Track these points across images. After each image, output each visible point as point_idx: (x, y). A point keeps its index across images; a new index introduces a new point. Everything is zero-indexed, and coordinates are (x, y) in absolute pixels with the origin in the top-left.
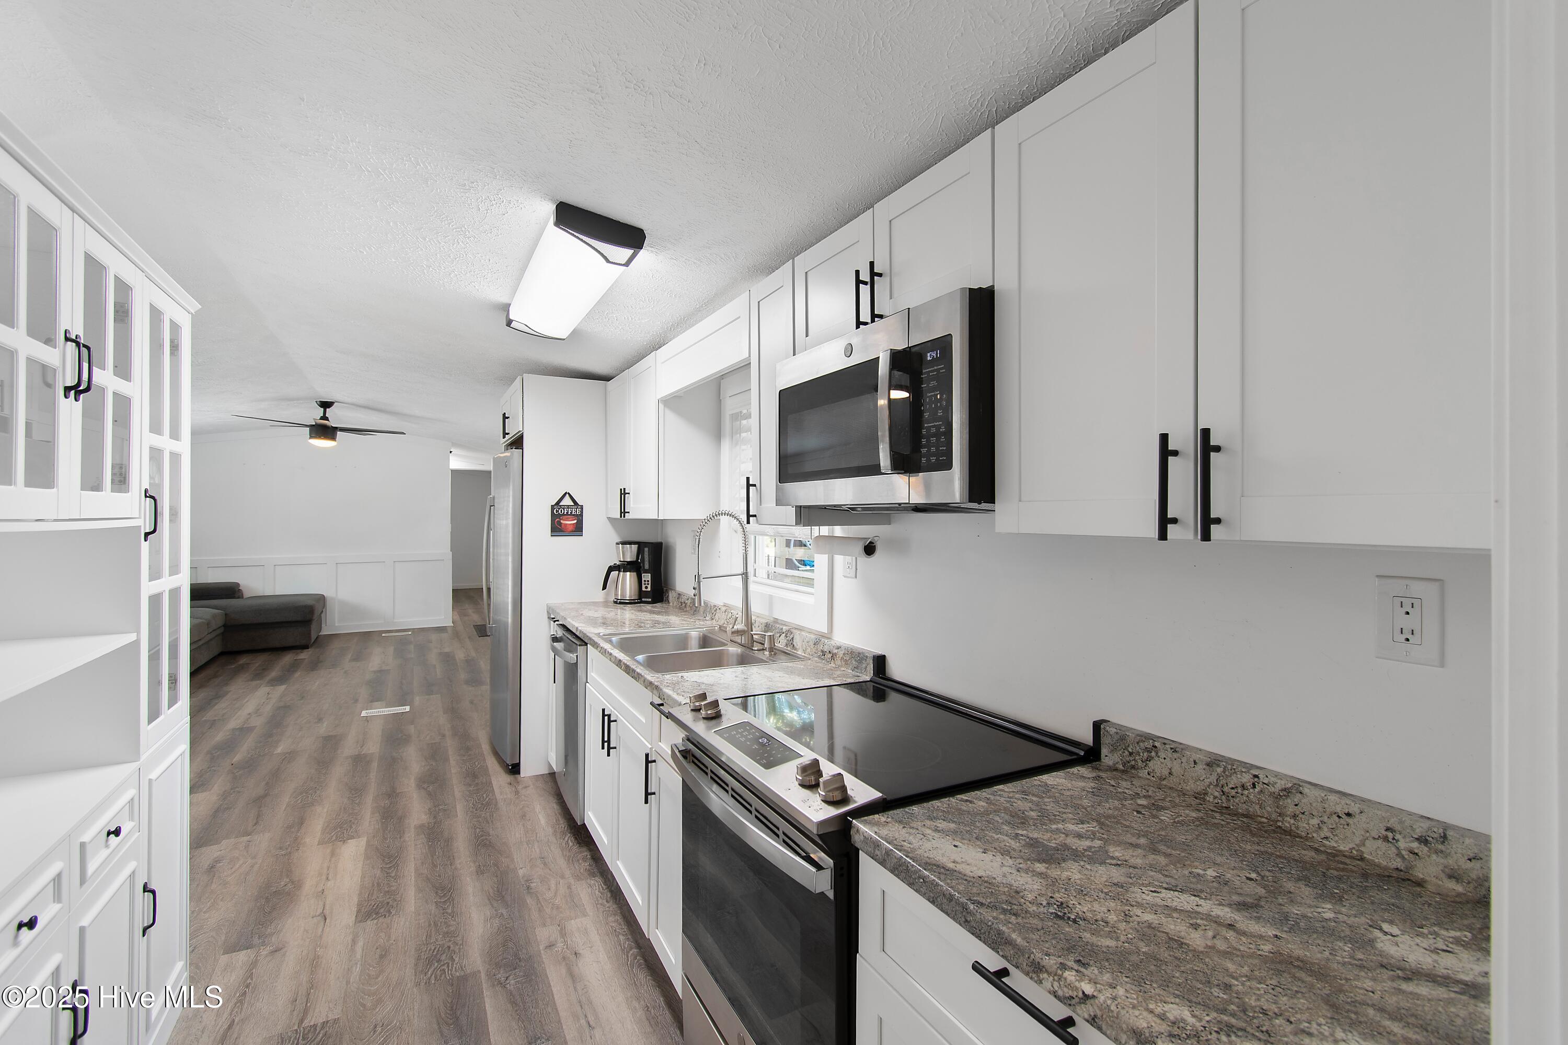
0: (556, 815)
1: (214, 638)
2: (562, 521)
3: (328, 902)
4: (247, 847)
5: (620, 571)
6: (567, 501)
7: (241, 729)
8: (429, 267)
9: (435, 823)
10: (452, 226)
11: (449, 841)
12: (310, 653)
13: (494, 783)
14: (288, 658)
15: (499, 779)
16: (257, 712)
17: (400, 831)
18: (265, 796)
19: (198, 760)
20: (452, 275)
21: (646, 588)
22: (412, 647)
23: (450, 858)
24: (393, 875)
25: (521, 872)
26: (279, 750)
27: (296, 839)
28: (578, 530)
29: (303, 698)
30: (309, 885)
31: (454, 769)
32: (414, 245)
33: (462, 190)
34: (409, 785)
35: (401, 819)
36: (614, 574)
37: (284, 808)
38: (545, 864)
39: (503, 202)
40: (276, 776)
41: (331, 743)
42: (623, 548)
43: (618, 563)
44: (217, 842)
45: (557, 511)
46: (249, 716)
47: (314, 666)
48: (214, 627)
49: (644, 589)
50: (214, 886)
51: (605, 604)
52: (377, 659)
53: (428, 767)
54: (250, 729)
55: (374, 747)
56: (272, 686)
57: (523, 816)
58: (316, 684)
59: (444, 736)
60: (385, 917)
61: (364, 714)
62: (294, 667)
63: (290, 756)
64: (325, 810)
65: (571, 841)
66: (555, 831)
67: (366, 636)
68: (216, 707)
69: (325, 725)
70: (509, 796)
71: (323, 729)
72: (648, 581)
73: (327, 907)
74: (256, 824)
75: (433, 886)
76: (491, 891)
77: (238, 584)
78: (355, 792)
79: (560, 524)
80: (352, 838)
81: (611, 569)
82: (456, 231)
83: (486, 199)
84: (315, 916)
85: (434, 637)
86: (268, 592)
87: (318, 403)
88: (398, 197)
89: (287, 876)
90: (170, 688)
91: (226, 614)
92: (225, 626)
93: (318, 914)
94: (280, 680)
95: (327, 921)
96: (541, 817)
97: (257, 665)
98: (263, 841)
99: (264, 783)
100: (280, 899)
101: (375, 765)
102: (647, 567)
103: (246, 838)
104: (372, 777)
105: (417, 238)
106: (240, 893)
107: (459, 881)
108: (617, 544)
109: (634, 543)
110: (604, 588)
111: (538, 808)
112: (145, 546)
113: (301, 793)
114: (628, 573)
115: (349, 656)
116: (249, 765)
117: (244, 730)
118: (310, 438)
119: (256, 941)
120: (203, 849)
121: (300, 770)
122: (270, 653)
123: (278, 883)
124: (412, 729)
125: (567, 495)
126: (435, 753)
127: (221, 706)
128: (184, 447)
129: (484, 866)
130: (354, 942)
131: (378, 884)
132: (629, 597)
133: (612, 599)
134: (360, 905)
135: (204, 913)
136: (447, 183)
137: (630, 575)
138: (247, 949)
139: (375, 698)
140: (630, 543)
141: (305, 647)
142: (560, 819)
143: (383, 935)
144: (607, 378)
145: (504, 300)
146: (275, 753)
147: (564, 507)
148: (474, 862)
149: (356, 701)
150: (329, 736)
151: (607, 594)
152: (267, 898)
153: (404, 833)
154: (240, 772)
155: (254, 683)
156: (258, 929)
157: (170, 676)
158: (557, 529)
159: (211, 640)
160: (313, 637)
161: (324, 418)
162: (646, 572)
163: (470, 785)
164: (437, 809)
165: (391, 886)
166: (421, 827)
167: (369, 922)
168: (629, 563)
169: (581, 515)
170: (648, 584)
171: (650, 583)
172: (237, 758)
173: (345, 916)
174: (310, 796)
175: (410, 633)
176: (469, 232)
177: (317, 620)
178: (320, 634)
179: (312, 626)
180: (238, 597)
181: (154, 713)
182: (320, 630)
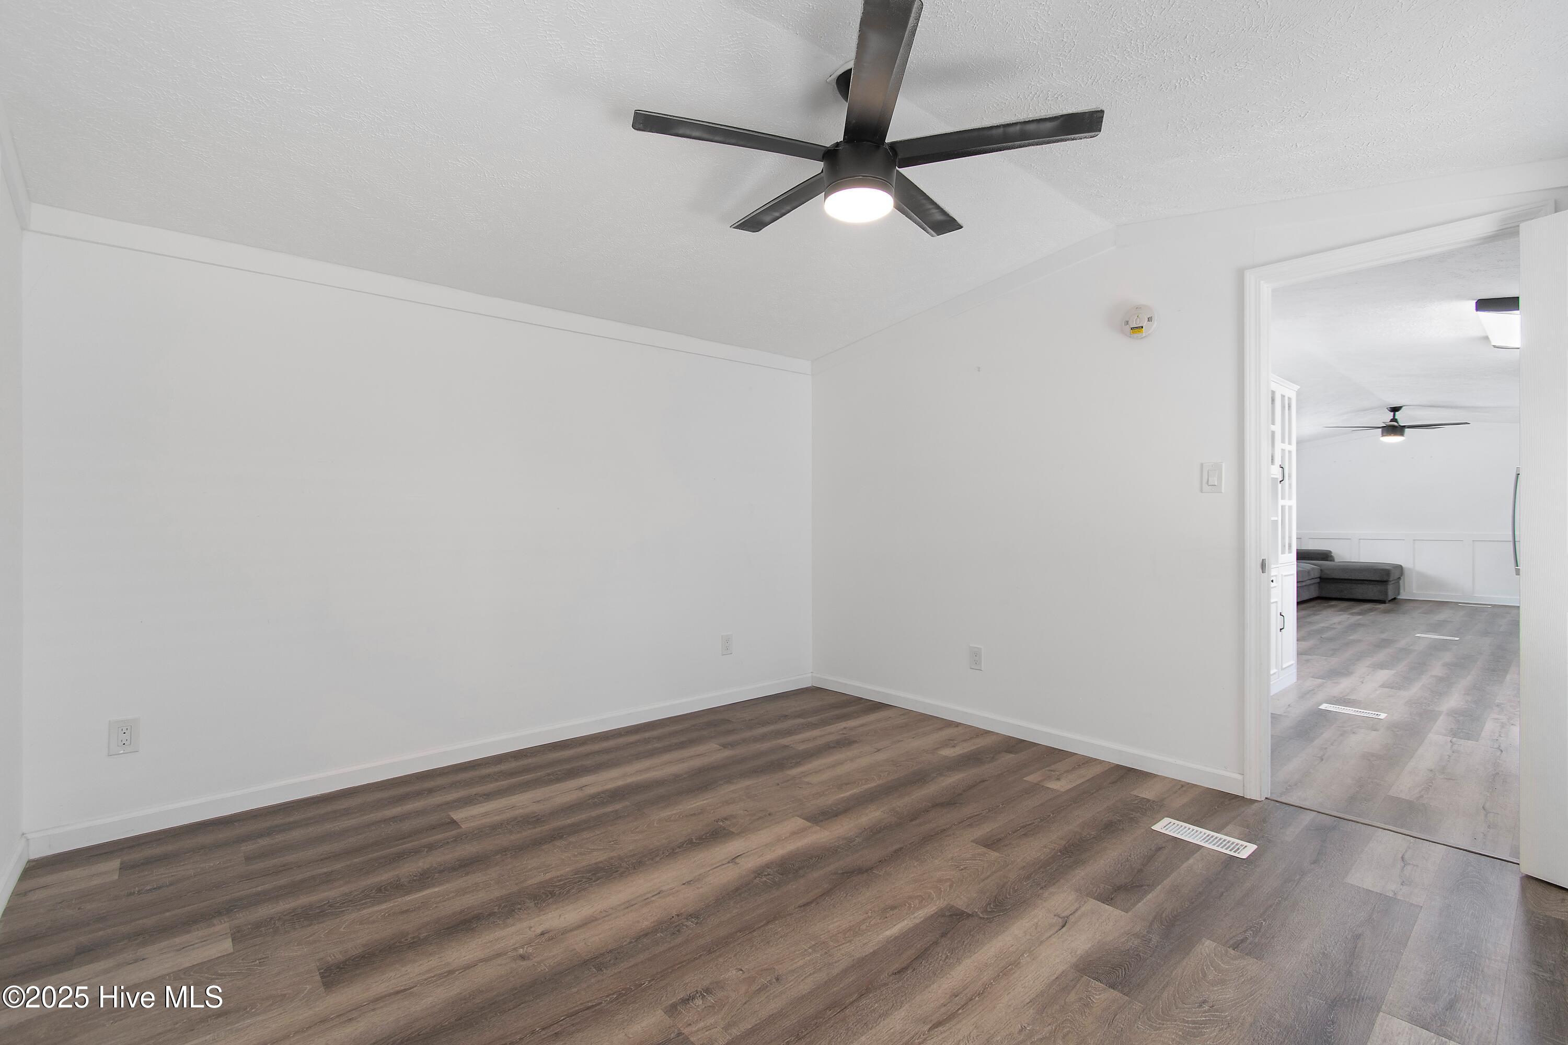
12: (1387, 608)
14: (1367, 606)
16: (1340, 623)
18: (1339, 649)
22: (1485, 613)
26: (1351, 638)
29: (1372, 623)
34: (1436, 663)
40: (1346, 645)
41: (1387, 641)
46: (1334, 624)
47: (1388, 611)
48: (1312, 576)
52: (1447, 615)
53: (1457, 661)
54: (1334, 628)
55: (1418, 648)
56: (1352, 616)
58: (1386, 619)
59: (1481, 654)
61: (1417, 636)
62: (1371, 610)
67: (1442, 604)
68: (1314, 618)
69: (1385, 635)
71: (1383, 636)
77: (1330, 552)
85: (1514, 611)
86: (1355, 559)
87: (1389, 409)
90: (1289, 549)
91: (1321, 570)
92: (1321, 579)
94: (1359, 614)
97: (1343, 606)
99: (1338, 646)
101: (1415, 653)
112: (1280, 485)
113: (1361, 652)
115: (1420, 611)
116: (1331, 639)
118: (1382, 437)
122: (1353, 602)
124: (1454, 647)
126: (1467, 658)
127: (1316, 618)
128: (1293, 448)
139: (1432, 631)
141: (1382, 602)
145: (1483, 335)
146: (1348, 638)
149: (1415, 630)
150: (1387, 639)
154: (1325, 640)
155: (1340, 613)
157: (1289, 544)
160: (1391, 596)
161: (1394, 420)
172: (1324, 636)
175: (1489, 607)
177: (1393, 582)
178: (1398, 597)
179: (1389, 586)
180: (1331, 561)
181: (1283, 552)
182: (1399, 594)
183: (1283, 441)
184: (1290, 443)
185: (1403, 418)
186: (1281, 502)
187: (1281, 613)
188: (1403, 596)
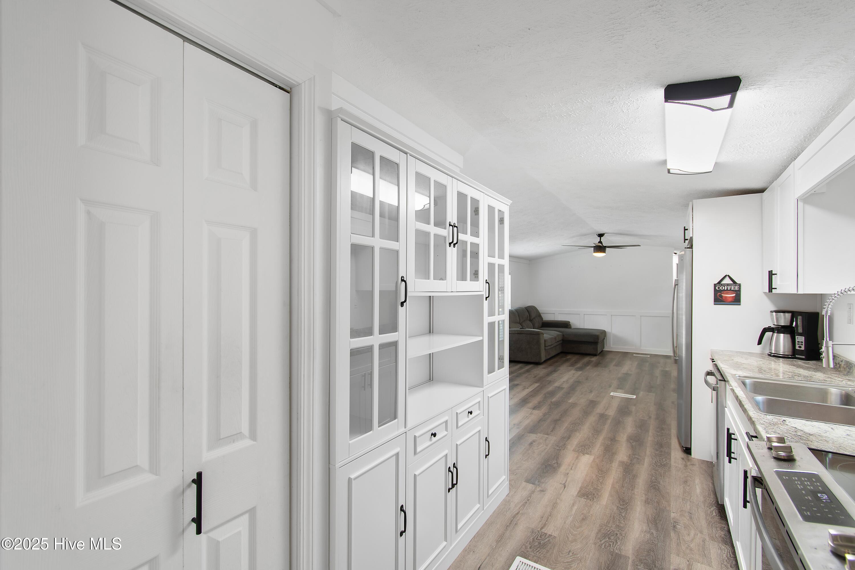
0: (709, 490)
1: (558, 345)
2: (723, 295)
3: (568, 480)
4: (546, 440)
5: (774, 332)
6: (727, 281)
7: (559, 387)
8: (614, 153)
9: (630, 464)
10: (614, 126)
11: (635, 477)
12: (597, 358)
13: (673, 454)
14: (586, 359)
15: (677, 454)
17: (611, 461)
18: (559, 420)
19: (541, 396)
20: (627, 153)
21: (800, 347)
22: (648, 364)
23: (633, 487)
24: (601, 481)
25: (673, 515)
26: (570, 401)
27: (565, 444)
28: (737, 300)
29: (587, 379)
30: (563, 469)
31: (650, 438)
32: (602, 144)
33: (610, 105)
34: (623, 438)
35: (614, 454)
36: (768, 334)
37: (564, 428)
38: (691, 518)
39: (634, 101)
40: (565, 413)
41: (593, 404)
42: (776, 315)
43: (773, 326)
44: (536, 434)
45: (718, 288)
46: (563, 382)
47: (597, 365)
48: (558, 340)
49: (797, 348)
50: (530, 451)
51: (762, 355)
52: (628, 367)
53: (636, 432)
54: (562, 388)
55: (611, 412)
56: (576, 371)
57: (686, 482)
58: (595, 374)
59: (650, 417)
60: (591, 500)
61: (612, 394)
62: (588, 364)
63: (574, 405)
64: (580, 436)
65: (716, 513)
66: (705, 501)
67: (625, 355)
68: (553, 375)
69: (592, 394)
70: (680, 466)
71: (591, 396)
72: (802, 342)
73: (567, 482)
74: (552, 431)
75: (619, 497)
76: (650, 516)
77: (569, 322)
78: (596, 431)
79: (721, 297)
80: (588, 454)
81: (765, 330)
82: (618, 129)
83: (624, 104)
84: (561, 484)
85: (662, 361)
86: (582, 327)
87: (597, 235)
88: (582, 122)
89: (556, 460)
91: (563, 335)
92: (563, 340)
93: (563, 483)
94: (581, 369)
95: (565, 488)
96: (697, 487)
97: (574, 360)
98: (553, 439)
99: (560, 414)
100: (551, 469)
101: (609, 421)
102: (800, 330)
103: (546, 436)
104: (606, 427)
105: (601, 140)
106: (537, 459)
107: (633, 502)
108: (772, 312)
109: (788, 312)
110: (760, 343)
111: (697, 481)
112: (486, 303)
113: (573, 424)
114: (782, 335)
115: (614, 363)
116: (557, 404)
117: (560, 388)
118: (594, 253)
119: (537, 482)
120: (531, 434)
121: (576, 413)
122: (580, 355)
123: (552, 461)
124: (633, 409)
125: (727, 277)
126: (642, 426)
127: (555, 375)
128: (505, 262)
129: (651, 500)
130: (573, 505)
131: (592, 483)
132: (783, 353)
133: (767, 352)
134: (581, 488)
135: (524, 461)
136: (601, 105)
137: (784, 337)
138: (533, 484)
139: (620, 387)
140: (784, 312)
141: (595, 355)
142: (712, 495)
143: (587, 509)
144: (761, 191)
145: (662, 158)
146: (568, 402)
147: (724, 285)
148: (646, 495)
149: (610, 386)
150: (593, 401)
151: (764, 348)
152: (546, 466)
153: (613, 462)
154: (553, 406)
155: (570, 368)
156: (539, 478)
158: (719, 299)
159: (557, 346)
160: (599, 351)
161: (600, 242)
162: (800, 334)
163: (657, 450)
164: (634, 456)
165: (598, 486)
166: (622, 463)
167: (582, 499)
168: (783, 327)
169: (739, 290)
170: (802, 345)
171: (803, 344)
172: (554, 400)
173: (573, 490)
174: (576, 426)
175: (649, 356)
176: (624, 126)
177: (600, 342)
178: (604, 350)
179: (598, 345)
180: (569, 328)
181: (491, 370)
182: (604, 348)
183: (491, 255)
184: (501, 256)
185: (605, 240)
186: (487, 319)
187: (486, 438)
188: (606, 349)
